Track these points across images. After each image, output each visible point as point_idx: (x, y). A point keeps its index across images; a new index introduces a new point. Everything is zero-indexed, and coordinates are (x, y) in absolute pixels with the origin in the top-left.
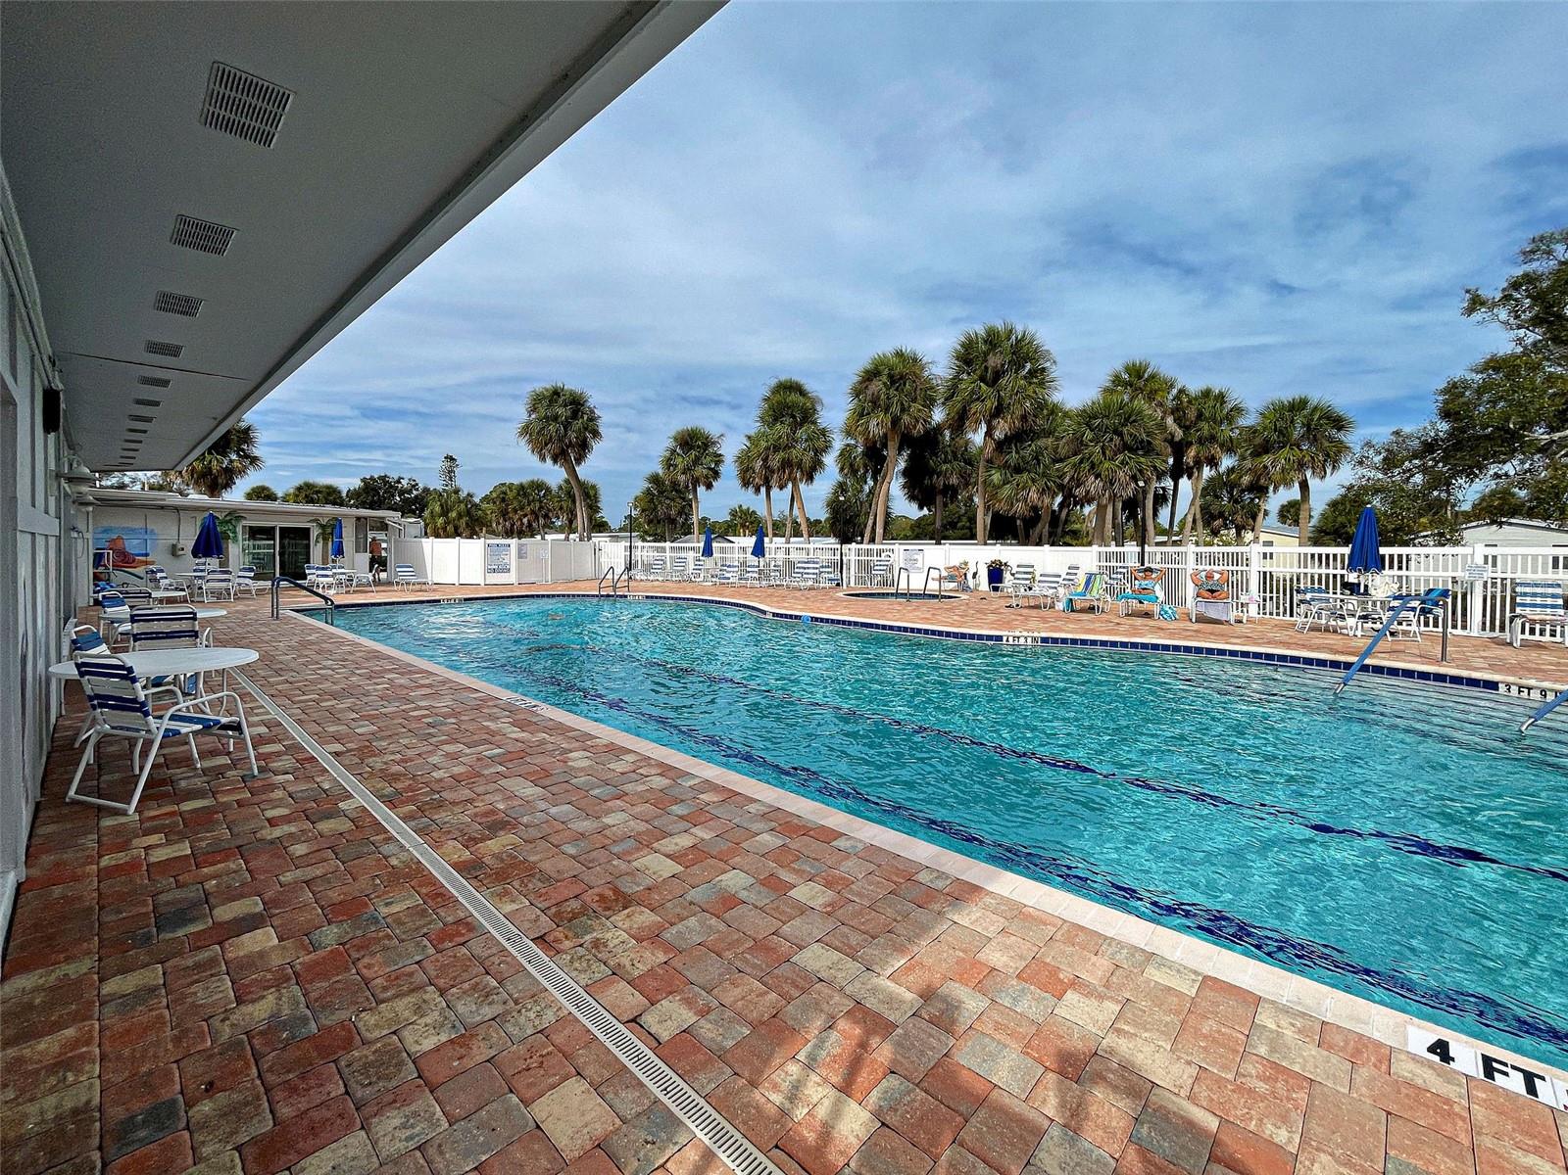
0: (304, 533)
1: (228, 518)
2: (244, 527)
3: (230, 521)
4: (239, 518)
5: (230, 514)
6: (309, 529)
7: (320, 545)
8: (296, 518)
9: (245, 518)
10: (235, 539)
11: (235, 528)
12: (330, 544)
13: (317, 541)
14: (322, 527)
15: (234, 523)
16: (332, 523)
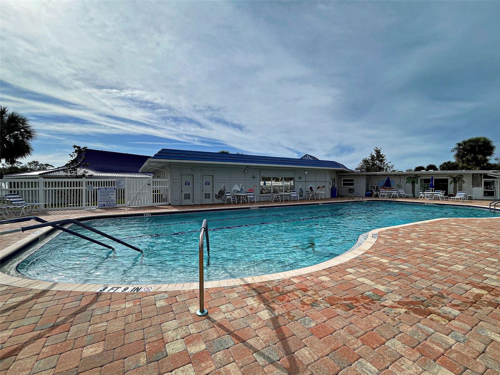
0: (446, 180)
1: (415, 177)
2: (421, 179)
3: (416, 178)
4: (418, 177)
5: (415, 176)
6: (447, 179)
7: (453, 185)
8: (443, 176)
9: (421, 177)
10: (417, 183)
11: (417, 179)
12: (458, 184)
13: (451, 183)
14: (454, 178)
15: (417, 178)
16: (459, 176)
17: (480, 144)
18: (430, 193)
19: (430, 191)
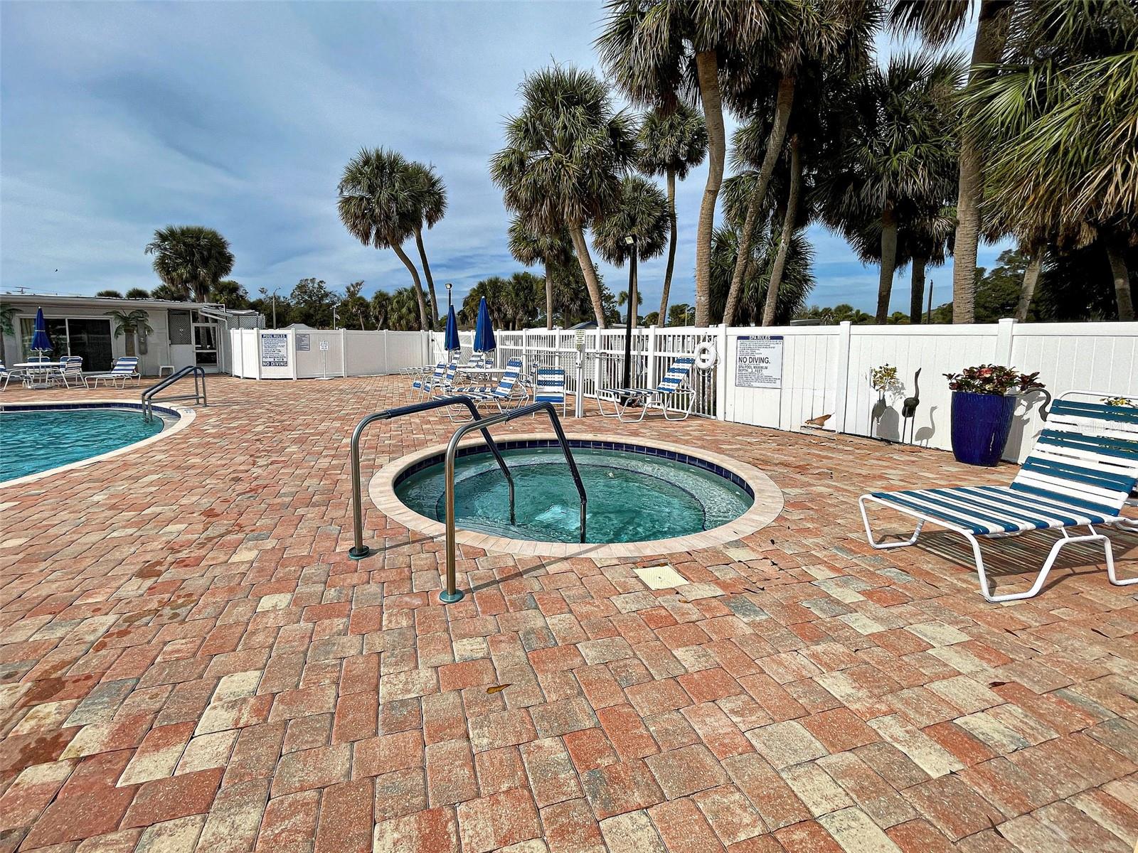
0: (104, 325)
1: (2, 311)
2: (19, 319)
4: (12, 311)
6: (108, 322)
7: (123, 337)
8: (86, 311)
9: (21, 311)
10: (10, 332)
11: (9, 320)
12: (135, 336)
13: (117, 334)
14: (124, 319)
15: (7, 315)
16: (136, 315)
17: (203, 242)
18: (38, 367)
19: (37, 360)
